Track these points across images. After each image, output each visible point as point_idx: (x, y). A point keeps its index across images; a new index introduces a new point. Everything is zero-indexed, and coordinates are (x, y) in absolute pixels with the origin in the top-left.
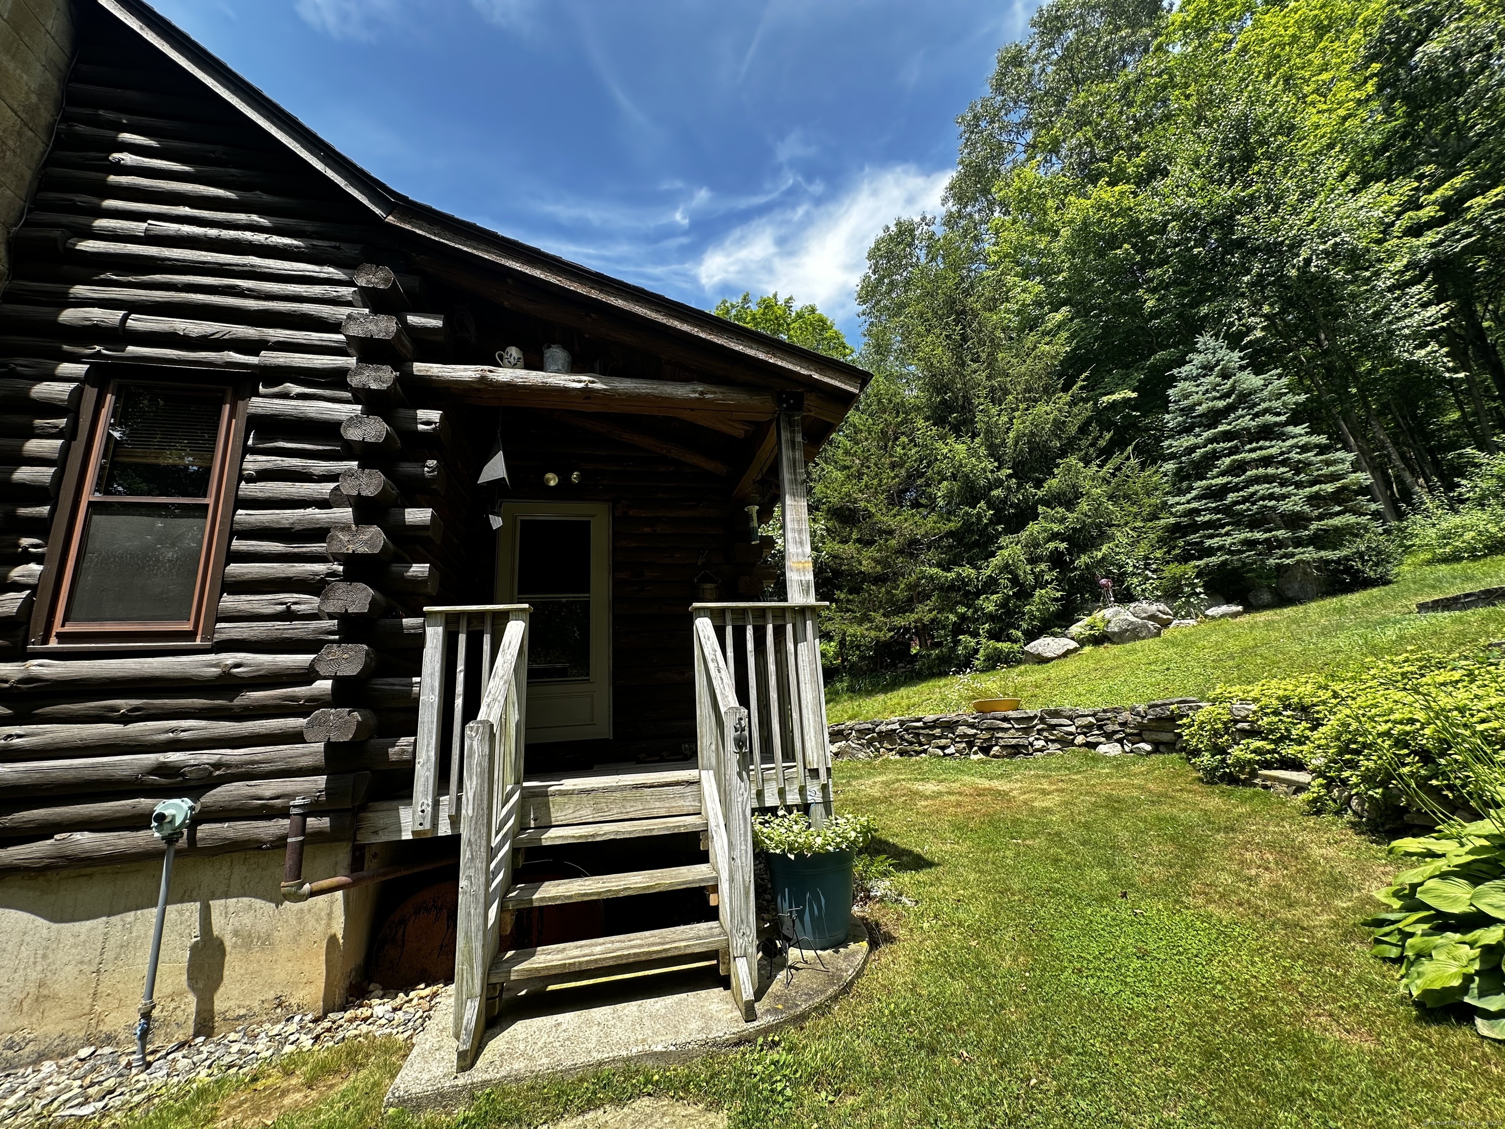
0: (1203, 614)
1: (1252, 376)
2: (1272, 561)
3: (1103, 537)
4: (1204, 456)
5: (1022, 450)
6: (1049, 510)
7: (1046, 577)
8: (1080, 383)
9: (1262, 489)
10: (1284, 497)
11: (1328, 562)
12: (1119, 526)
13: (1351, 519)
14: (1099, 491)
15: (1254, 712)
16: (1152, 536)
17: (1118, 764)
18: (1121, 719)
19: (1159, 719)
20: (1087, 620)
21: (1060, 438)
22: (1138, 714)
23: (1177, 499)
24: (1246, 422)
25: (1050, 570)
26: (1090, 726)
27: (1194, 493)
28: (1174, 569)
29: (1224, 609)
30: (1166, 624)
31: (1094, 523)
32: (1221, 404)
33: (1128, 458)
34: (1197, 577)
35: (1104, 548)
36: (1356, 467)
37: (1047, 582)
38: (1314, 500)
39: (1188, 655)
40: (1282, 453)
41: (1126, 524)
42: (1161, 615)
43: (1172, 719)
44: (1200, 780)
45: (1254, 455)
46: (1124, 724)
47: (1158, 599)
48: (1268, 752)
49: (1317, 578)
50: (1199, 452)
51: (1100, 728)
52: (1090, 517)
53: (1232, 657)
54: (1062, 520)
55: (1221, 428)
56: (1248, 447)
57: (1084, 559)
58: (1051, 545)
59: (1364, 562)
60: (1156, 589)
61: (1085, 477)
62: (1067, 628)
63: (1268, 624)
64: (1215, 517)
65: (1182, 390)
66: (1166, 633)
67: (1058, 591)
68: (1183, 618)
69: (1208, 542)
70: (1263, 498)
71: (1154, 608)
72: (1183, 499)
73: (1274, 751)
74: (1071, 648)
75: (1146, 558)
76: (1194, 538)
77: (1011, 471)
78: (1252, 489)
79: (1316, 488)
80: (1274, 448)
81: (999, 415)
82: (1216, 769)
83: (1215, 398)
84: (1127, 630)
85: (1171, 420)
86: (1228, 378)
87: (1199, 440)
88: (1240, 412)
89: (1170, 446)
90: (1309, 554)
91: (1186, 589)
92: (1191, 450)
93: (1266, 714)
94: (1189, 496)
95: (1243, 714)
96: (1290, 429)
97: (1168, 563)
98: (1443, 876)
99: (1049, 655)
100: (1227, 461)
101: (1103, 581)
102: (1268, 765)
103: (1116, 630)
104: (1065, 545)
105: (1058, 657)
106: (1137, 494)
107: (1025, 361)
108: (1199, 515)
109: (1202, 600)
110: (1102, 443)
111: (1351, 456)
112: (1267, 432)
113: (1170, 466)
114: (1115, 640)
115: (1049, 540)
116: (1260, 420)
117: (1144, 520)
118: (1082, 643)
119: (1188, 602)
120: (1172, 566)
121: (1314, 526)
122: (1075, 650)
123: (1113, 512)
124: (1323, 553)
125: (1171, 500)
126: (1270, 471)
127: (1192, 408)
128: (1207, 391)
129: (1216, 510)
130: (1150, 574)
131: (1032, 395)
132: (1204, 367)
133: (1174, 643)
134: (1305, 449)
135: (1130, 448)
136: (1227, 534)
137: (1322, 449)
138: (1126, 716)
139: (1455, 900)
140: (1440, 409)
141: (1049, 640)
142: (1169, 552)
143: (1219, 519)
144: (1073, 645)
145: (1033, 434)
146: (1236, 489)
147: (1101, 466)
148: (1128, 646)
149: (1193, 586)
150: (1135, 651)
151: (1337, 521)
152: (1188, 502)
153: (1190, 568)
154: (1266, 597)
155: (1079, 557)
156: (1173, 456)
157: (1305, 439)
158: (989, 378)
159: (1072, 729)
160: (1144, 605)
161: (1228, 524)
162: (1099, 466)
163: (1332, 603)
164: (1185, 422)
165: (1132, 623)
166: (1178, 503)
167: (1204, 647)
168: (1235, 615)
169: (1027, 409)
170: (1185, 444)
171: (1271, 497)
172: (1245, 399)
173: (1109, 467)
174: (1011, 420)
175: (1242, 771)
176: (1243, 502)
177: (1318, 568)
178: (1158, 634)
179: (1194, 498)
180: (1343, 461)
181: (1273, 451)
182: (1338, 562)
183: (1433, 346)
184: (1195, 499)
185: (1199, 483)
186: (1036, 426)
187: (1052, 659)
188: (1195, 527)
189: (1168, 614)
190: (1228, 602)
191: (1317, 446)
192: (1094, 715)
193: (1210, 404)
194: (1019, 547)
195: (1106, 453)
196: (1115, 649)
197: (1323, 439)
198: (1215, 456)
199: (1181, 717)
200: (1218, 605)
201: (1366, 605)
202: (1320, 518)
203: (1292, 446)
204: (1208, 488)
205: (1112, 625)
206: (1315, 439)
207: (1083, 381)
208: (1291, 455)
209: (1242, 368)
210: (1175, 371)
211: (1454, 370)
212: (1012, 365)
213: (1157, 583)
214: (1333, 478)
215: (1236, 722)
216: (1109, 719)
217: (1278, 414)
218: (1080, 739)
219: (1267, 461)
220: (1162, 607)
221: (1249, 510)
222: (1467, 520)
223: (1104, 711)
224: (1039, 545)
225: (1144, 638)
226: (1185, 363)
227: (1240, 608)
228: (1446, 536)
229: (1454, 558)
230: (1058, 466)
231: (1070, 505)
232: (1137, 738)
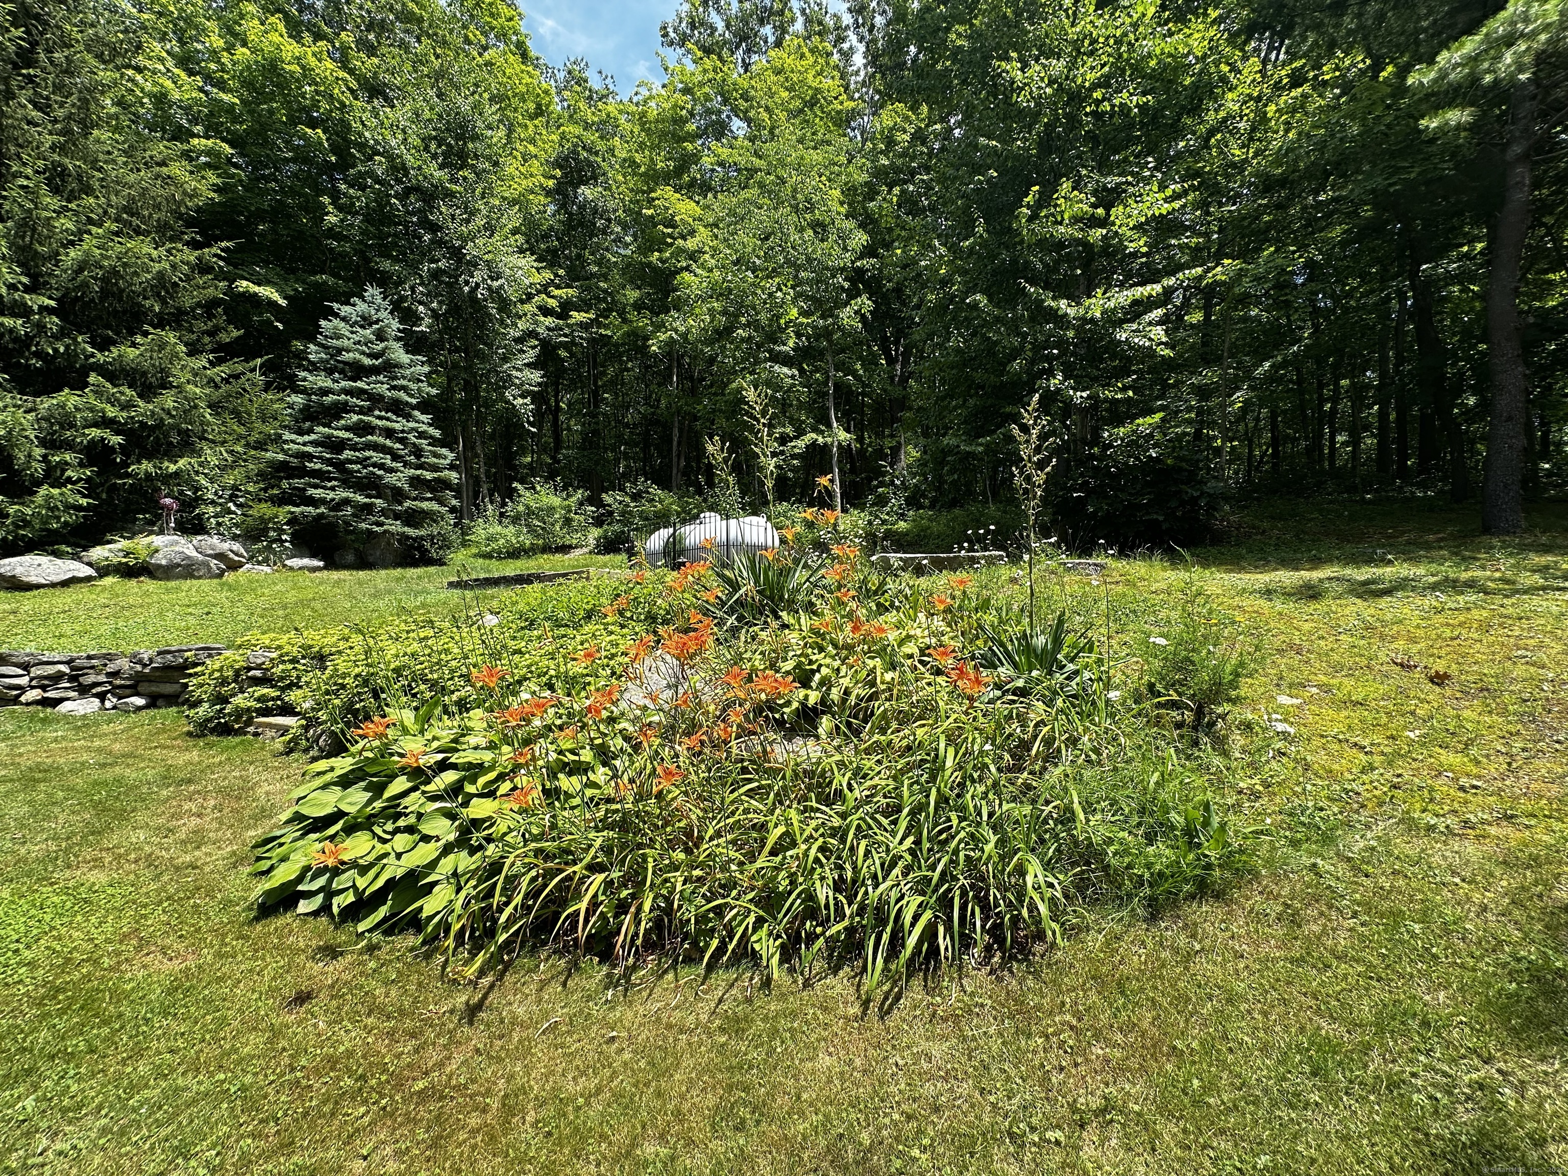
0: (282, 562)
1: (402, 351)
2: (364, 526)
3: (187, 446)
4: (336, 404)
5: (85, 285)
6: (108, 385)
7: (69, 473)
8: (215, 250)
9: (376, 457)
10: (391, 470)
11: (408, 537)
12: (213, 442)
13: (435, 506)
14: (198, 391)
15: (272, 660)
16: (251, 466)
17: (83, 724)
18: (111, 667)
19: (166, 668)
20: (123, 544)
21: (164, 302)
22: (140, 662)
23: (294, 437)
24: (383, 389)
25: (81, 465)
26: (57, 678)
27: (313, 437)
28: (266, 509)
29: (306, 561)
30: (234, 566)
31: (178, 425)
32: (367, 361)
33: (253, 370)
34: (286, 524)
35: (182, 463)
36: (452, 467)
37: (69, 480)
38: (415, 482)
39: (240, 600)
40: (403, 431)
41: (223, 443)
42: (232, 555)
43: (183, 668)
44: (189, 734)
45: (379, 423)
46: (116, 674)
47: (235, 538)
48: (273, 699)
49: (396, 550)
50: (331, 398)
51: (73, 678)
52: (173, 417)
53: (285, 607)
54: (127, 406)
55: (359, 384)
56: (377, 413)
57: (146, 466)
58: (94, 433)
59: (433, 544)
60: (236, 525)
61: (183, 367)
62: (86, 549)
63: (338, 582)
64: (325, 468)
65: (335, 328)
66: (230, 577)
67: (85, 496)
68: (259, 563)
69: (311, 491)
70: (374, 465)
71: (225, 546)
72: (300, 439)
73: (279, 698)
74: (81, 575)
75: (235, 488)
76: (298, 482)
77: (53, 303)
78: (367, 453)
79: (419, 472)
80: (399, 424)
81: (58, 213)
82: (209, 720)
83: (363, 353)
84: (179, 565)
85: (314, 353)
86: (382, 341)
87: (335, 386)
88: (381, 378)
89: (305, 380)
90: (396, 527)
91: (272, 534)
92: (325, 392)
93: (284, 662)
94: (306, 438)
95: (259, 661)
96: (416, 413)
97: (260, 500)
98: (324, 787)
99: (34, 579)
100: (355, 418)
101: (168, 501)
102: (267, 712)
103: (164, 562)
104: (119, 439)
105: (53, 585)
106: (250, 415)
107: (139, 170)
108: (311, 461)
109: (286, 548)
110: (224, 338)
111: (451, 456)
112: (398, 408)
113: (298, 399)
114: (158, 574)
115: (96, 425)
116: (395, 393)
117: (247, 445)
118: (103, 571)
119: (269, 548)
120: (263, 505)
121: (408, 504)
122: (89, 579)
123: (209, 424)
124: (406, 529)
125: (287, 436)
126: (388, 442)
127: (339, 351)
128: (359, 342)
129: (329, 462)
130: (233, 508)
131: (136, 221)
132: (364, 318)
133: (231, 588)
134: (422, 435)
135: (259, 361)
136: (333, 489)
137: (434, 442)
138: (123, 664)
139: (326, 805)
140: (523, 451)
141: (44, 560)
142: (265, 490)
143: (329, 472)
144: (89, 571)
145: (114, 272)
146: (354, 448)
147: (212, 364)
148: (172, 584)
149: (281, 531)
150: (178, 589)
151: (425, 505)
152: (304, 444)
153: (283, 513)
154: (350, 558)
155: (139, 463)
156: (304, 391)
157: (424, 428)
158: (59, 148)
159: (24, 681)
160: (215, 540)
161: (335, 479)
162: (210, 362)
163: (398, 572)
164: (327, 361)
165: (189, 558)
166: (293, 442)
167: (263, 594)
168: (314, 569)
169: (117, 234)
170: (320, 384)
171: (382, 466)
172: (389, 368)
173: (222, 371)
174: (80, 232)
175: (237, 721)
176: (356, 463)
177: (399, 541)
178: (220, 575)
179: (311, 442)
180: (445, 458)
181: (397, 426)
182: (415, 539)
183: (528, 400)
184: (314, 443)
185: (320, 429)
186: (125, 265)
187: (38, 586)
188: (302, 472)
189: (241, 556)
190: (313, 556)
191: (431, 437)
192: (67, 663)
193: (357, 356)
194: (31, 416)
195: (225, 353)
196: (149, 585)
197: (437, 433)
198: (345, 408)
199: (196, 665)
200: (301, 556)
201: (419, 578)
202: (415, 499)
203: (413, 429)
204: (329, 437)
205: (159, 555)
206: (432, 431)
207: (222, 250)
208: (410, 436)
209: (398, 339)
210: (336, 306)
211: (531, 424)
212: (114, 161)
213: (238, 520)
214: (435, 468)
215: (249, 669)
216: (92, 667)
217: (412, 396)
218: (33, 695)
219: (389, 433)
220: (237, 546)
221: (359, 471)
222: (505, 531)
223: (89, 657)
224: (72, 426)
225: (199, 578)
226: (348, 303)
227: (321, 564)
228: (490, 539)
229: (488, 556)
230: (146, 334)
231: (148, 391)
232: (128, 691)
